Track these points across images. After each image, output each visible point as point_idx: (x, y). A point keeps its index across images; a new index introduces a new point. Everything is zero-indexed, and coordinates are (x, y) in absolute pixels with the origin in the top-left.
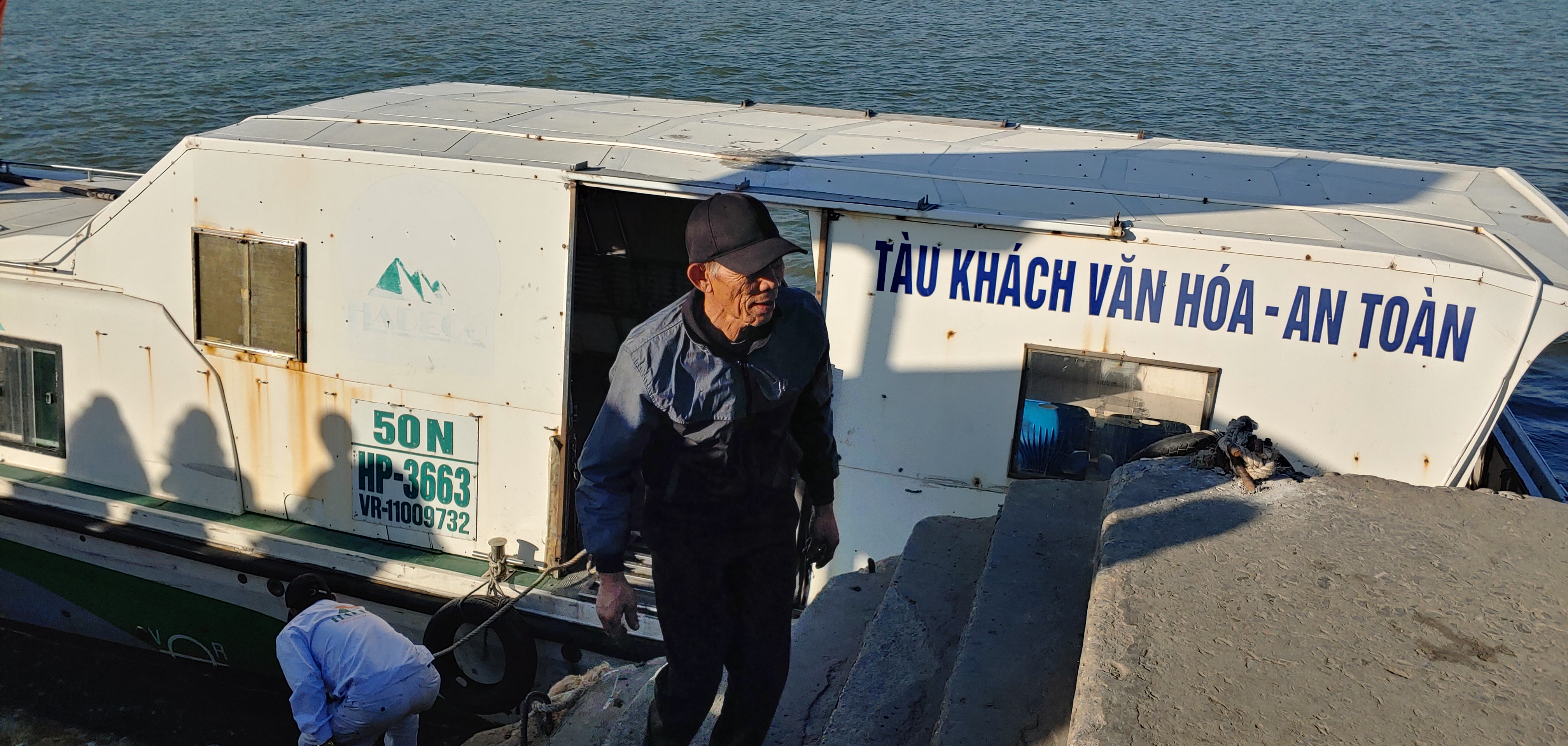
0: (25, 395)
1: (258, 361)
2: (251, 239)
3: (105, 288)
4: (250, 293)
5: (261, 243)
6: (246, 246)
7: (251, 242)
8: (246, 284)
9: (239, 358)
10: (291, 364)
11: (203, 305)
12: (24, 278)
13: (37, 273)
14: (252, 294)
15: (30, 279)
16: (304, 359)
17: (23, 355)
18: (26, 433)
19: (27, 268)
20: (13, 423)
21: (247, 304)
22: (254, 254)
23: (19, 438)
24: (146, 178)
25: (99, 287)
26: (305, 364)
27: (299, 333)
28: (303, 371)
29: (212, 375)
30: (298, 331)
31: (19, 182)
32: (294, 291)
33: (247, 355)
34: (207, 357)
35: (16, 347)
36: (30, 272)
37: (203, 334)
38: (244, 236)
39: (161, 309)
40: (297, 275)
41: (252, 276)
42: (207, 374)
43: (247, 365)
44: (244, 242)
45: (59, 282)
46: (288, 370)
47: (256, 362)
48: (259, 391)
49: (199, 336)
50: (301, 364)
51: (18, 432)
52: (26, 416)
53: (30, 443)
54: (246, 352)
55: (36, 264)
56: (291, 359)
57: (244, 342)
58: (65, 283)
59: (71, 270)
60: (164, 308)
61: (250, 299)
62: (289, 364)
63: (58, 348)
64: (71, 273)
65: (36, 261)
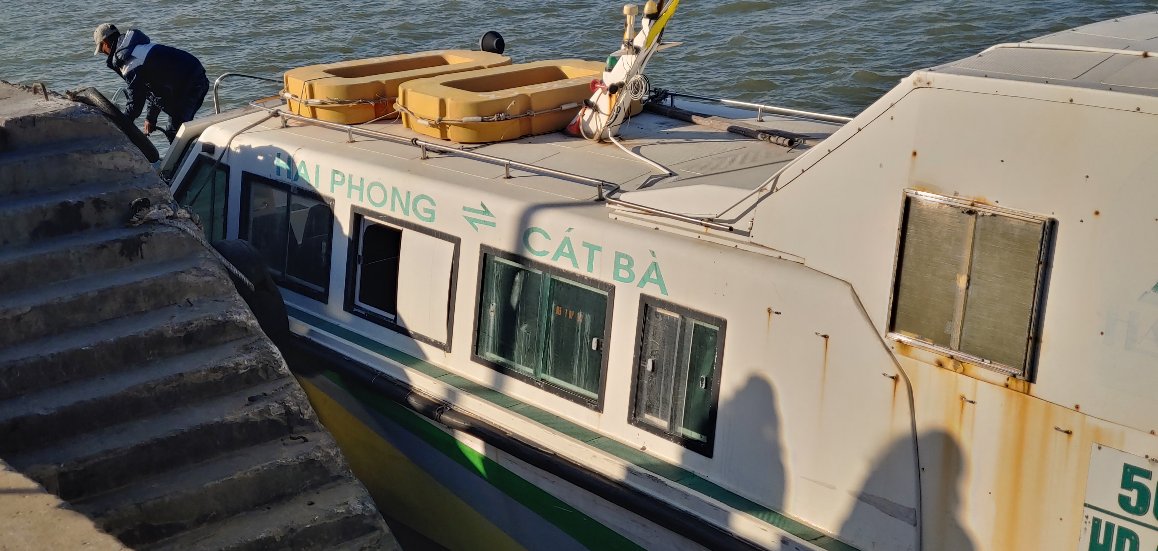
0: (678, 374)
1: (965, 372)
2: (980, 209)
3: (783, 256)
4: (969, 281)
5: (994, 215)
6: (972, 218)
7: (980, 213)
8: (965, 267)
9: (940, 365)
10: (1012, 382)
11: (902, 290)
12: (696, 236)
13: (710, 230)
14: (971, 282)
15: (703, 237)
16: (1031, 378)
17: (683, 326)
18: (673, 421)
19: (701, 224)
20: (661, 406)
21: (963, 294)
22: (983, 229)
23: (664, 424)
24: (854, 122)
25: (777, 255)
26: (1032, 385)
27: (1030, 342)
28: (1028, 393)
29: (902, 383)
30: (1029, 339)
31: (686, 118)
32: (1030, 283)
33: (952, 362)
34: (899, 357)
35: (676, 316)
36: (703, 229)
37: (897, 326)
38: (973, 205)
39: (850, 288)
40: (1040, 263)
41: (975, 258)
42: (895, 379)
43: (950, 375)
44: (970, 212)
45: (733, 244)
46: (1006, 389)
47: (963, 373)
48: (962, 412)
49: (892, 327)
50: (1026, 383)
51: (664, 418)
52: (675, 399)
53: (676, 433)
54: (952, 357)
55: (711, 220)
56: (1014, 376)
57: (952, 345)
58: (740, 246)
59: (748, 231)
60: (852, 287)
61: (967, 288)
62: (1008, 383)
63: (722, 323)
64: (747, 234)
65: (711, 217)
